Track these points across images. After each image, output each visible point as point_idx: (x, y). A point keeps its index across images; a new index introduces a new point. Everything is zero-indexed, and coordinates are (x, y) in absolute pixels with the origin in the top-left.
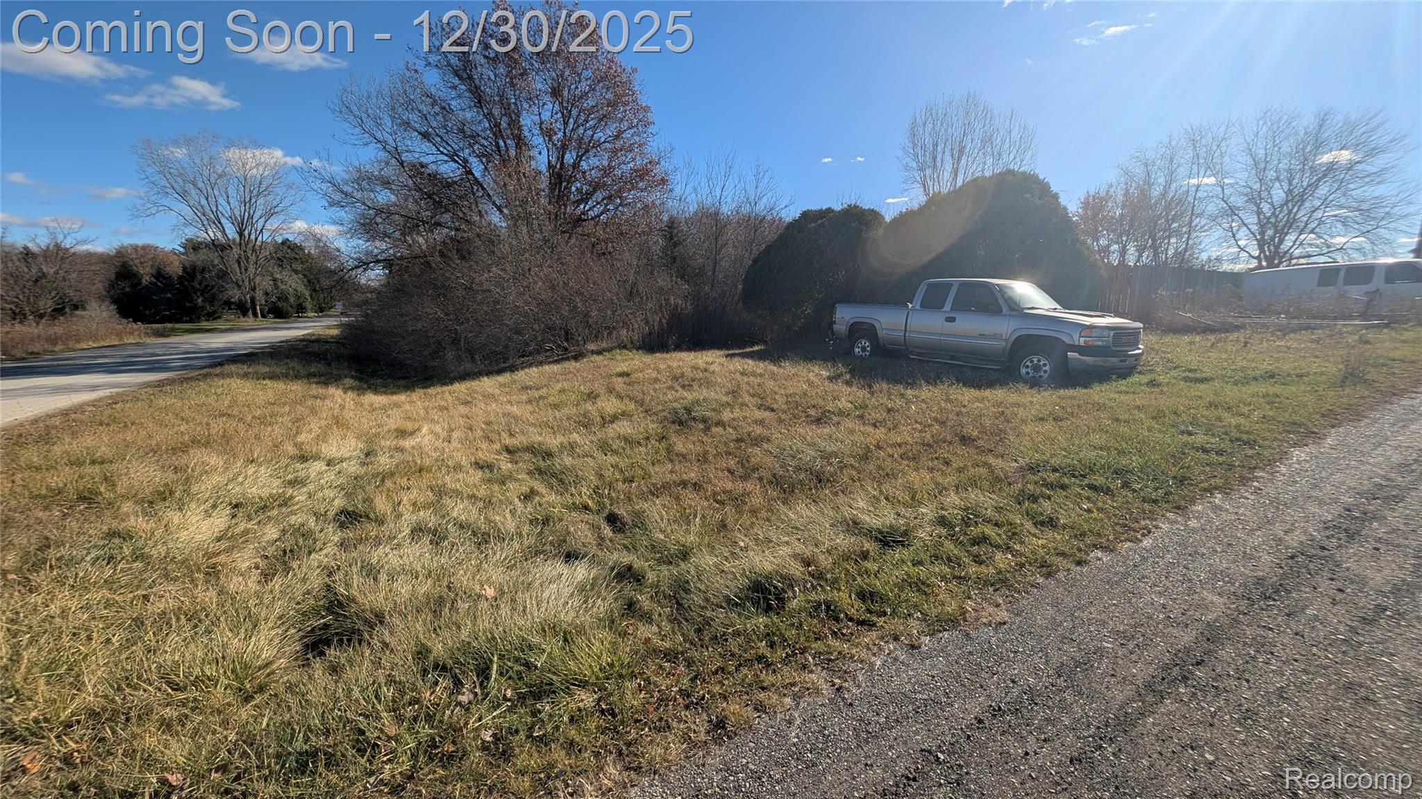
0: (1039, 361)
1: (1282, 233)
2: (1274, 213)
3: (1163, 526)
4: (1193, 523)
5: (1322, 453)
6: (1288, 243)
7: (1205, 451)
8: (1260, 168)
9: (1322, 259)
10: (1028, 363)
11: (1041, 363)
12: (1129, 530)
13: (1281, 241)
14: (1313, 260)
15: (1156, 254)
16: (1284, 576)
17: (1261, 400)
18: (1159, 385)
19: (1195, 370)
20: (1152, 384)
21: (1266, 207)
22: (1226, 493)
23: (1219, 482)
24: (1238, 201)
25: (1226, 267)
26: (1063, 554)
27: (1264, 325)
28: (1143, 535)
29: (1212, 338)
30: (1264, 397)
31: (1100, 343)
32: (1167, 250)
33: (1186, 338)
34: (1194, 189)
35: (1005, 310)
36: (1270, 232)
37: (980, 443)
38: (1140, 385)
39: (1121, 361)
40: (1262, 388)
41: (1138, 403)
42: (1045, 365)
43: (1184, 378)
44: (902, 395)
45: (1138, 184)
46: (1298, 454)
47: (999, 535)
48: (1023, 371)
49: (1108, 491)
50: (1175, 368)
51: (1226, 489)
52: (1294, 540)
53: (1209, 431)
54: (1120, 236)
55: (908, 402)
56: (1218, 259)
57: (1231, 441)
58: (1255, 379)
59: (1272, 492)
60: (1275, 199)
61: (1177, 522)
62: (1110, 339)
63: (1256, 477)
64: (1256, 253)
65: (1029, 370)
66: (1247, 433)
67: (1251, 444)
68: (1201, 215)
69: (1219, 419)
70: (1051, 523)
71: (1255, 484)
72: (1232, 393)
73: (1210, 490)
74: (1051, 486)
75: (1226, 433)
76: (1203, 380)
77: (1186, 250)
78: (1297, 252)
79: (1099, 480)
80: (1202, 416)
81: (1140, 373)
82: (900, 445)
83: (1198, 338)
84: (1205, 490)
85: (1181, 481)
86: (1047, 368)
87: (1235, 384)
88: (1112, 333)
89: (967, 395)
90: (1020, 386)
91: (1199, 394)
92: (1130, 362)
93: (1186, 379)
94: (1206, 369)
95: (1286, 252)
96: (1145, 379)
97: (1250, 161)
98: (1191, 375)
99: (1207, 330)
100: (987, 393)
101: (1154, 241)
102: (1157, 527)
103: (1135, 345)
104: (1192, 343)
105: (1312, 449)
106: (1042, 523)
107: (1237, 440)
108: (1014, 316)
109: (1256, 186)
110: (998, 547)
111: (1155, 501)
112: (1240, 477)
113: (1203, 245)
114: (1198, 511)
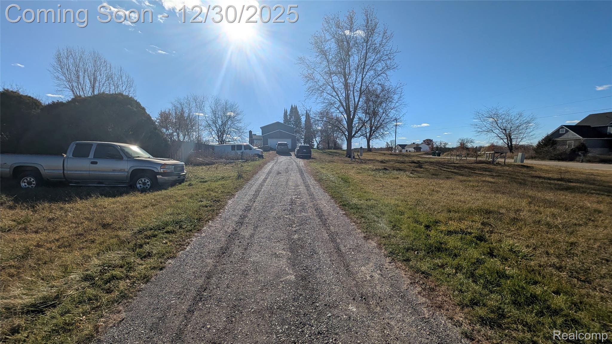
0: (145, 180)
1: (222, 134)
2: (220, 128)
3: (194, 239)
4: (203, 235)
5: (235, 200)
6: (224, 138)
7: (206, 207)
8: (214, 113)
9: (232, 143)
10: (140, 182)
11: (146, 181)
12: (181, 246)
13: (223, 136)
14: (230, 143)
15: (190, 138)
16: (227, 244)
17: (221, 186)
18: (192, 185)
19: (203, 178)
20: (190, 185)
21: (218, 126)
22: (212, 220)
23: (210, 217)
24: (211, 123)
25: (211, 143)
26: (154, 268)
27: (221, 162)
28: (187, 246)
29: (208, 167)
30: (221, 185)
31: (169, 171)
32: (193, 136)
33: (201, 167)
34: (198, 116)
35: (125, 158)
36: (220, 133)
37: (114, 225)
38: (186, 186)
39: (178, 177)
40: (220, 182)
41: (185, 193)
42: (148, 182)
43: (200, 181)
44: (62, 209)
45: (180, 111)
46: (230, 202)
47: (122, 272)
48: (138, 186)
49: (173, 232)
50: (197, 178)
51: (212, 219)
52: (229, 231)
53: (207, 200)
54: (176, 130)
55: (66, 211)
56: (208, 141)
57: (213, 201)
58: (219, 179)
59: (224, 216)
60: (219, 123)
61: (198, 236)
62: (173, 169)
63: (220, 212)
64: (218, 140)
65: (141, 185)
66: (218, 198)
67: (218, 201)
68: (201, 125)
69: (210, 194)
70: (149, 255)
71: (220, 214)
72: (214, 185)
73: (208, 221)
74: (149, 237)
75: (212, 199)
76: (206, 182)
77: (199, 136)
78: (227, 140)
79: (170, 228)
80: (205, 195)
81: (186, 181)
82: (58, 240)
83: (204, 167)
84: (206, 221)
85: (199, 220)
86: (149, 183)
87: (214, 182)
88: (173, 167)
89: (107, 202)
90: (136, 193)
91: (204, 186)
92: (182, 177)
93: (201, 182)
94: (206, 178)
95: (224, 140)
96: (188, 183)
97: (211, 110)
98: (202, 180)
99: (207, 164)
100: (119, 199)
101: (188, 133)
102: (191, 241)
103: (183, 171)
104: (203, 169)
105: (233, 200)
106: (145, 257)
107: (215, 200)
108: (130, 161)
109: (214, 119)
110: (121, 278)
111: (191, 230)
112: (216, 213)
113: (203, 136)
114: (205, 230)
